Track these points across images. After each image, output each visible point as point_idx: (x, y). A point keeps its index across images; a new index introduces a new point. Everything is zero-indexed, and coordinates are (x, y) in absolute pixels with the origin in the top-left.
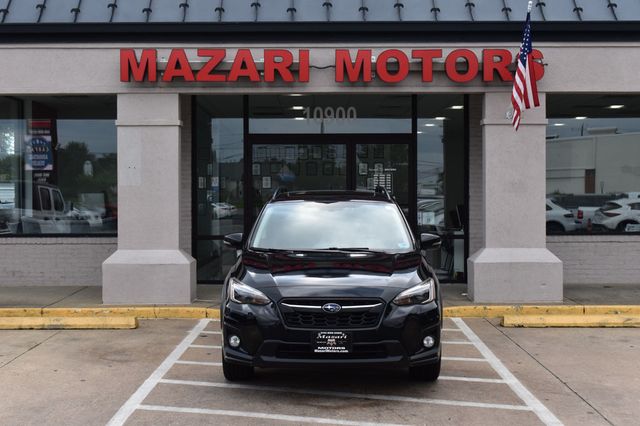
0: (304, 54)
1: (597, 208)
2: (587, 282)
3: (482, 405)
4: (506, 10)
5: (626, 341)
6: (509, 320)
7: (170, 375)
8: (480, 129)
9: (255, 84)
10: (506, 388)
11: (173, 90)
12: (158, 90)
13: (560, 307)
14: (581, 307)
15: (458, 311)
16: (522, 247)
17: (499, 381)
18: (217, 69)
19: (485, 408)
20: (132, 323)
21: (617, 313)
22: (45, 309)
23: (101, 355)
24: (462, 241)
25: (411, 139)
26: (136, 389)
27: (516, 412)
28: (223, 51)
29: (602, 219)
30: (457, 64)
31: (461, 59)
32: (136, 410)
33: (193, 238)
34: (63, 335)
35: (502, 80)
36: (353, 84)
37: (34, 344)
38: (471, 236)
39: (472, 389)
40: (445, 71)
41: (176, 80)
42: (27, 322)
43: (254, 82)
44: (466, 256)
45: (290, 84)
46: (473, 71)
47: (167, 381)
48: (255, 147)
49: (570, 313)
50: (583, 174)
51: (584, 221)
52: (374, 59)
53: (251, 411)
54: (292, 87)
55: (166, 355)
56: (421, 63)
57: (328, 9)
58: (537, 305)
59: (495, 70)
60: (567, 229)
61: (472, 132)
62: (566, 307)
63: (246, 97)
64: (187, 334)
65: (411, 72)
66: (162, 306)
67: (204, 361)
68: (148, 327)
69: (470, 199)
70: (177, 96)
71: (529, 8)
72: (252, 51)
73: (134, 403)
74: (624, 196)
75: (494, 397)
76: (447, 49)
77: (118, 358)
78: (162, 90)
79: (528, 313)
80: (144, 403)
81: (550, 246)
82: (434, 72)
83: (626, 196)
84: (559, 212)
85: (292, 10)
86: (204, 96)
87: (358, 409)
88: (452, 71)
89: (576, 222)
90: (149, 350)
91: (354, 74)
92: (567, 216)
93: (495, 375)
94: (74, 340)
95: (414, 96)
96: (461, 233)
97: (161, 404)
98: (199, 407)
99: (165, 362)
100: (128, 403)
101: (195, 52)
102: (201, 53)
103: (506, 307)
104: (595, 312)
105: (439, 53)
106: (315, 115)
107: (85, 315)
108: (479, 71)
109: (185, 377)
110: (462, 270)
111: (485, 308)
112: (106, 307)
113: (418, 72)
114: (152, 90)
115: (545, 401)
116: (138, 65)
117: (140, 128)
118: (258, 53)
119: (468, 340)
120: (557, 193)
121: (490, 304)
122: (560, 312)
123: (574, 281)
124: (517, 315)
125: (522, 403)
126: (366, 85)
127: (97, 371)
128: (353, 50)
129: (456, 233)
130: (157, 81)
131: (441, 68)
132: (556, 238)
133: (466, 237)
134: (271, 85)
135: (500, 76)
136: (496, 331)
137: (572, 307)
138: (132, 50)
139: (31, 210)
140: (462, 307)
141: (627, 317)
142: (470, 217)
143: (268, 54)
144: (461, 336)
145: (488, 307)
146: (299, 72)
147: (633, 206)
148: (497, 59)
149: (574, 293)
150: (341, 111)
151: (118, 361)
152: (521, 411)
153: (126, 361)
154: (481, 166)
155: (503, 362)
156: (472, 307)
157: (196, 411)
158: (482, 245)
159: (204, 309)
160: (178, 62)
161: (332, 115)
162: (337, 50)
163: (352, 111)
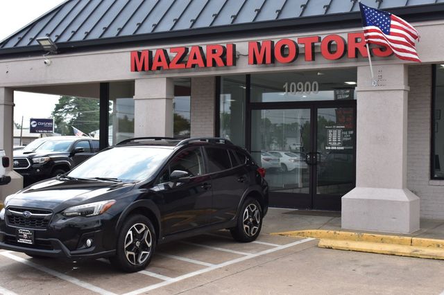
6: (323, 242)
11: (163, 76)
12: (155, 76)
13: (393, 237)
14: (410, 238)
15: (316, 233)
21: (439, 246)
28: (184, 48)
40: (321, 52)
56: (305, 47)
58: (377, 234)
59: (358, 49)
62: (398, 238)
65: (301, 54)
70: (165, 79)
78: (157, 76)
79: (367, 240)
91: (260, 58)
102: (172, 51)
103: (351, 233)
111: (335, 233)
116: (139, 61)
122: (392, 241)
135: (360, 53)
137: (403, 238)
138: (137, 52)
146: (227, 59)
150: (308, 85)
160: (160, 58)
161: (302, 88)
162: (250, 42)
163: (315, 85)
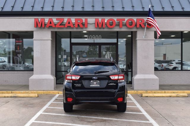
0: (86, 20)
1: (167, 64)
2: (165, 84)
3: (136, 121)
4: (143, 8)
5: (177, 101)
6: (144, 95)
7: (45, 111)
8: (136, 41)
9: (73, 28)
10: (143, 115)
11: (49, 30)
12: (45, 30)
13: (158, 91)
14: (164, 91)
15: (129, 92)
16: (148, 74)
17: (141, 113)
18: (62, 24)
19: (137, 122)
20: (37, 95)
21: (174, 93)
22: (12, 91)
23: (26, 105)
24: (131, 72)
25: (116, 44)
26: (34, 116)
27: (146, 123)
28: (63, 19)
29: (169, 67)
30: (129, 23)
31: (130, 22)
32: (33, 122)
33: (56, 72)
34: (17, 99)
35: (142, 27)
36: (100, 28)
37: (7, 102)
38: (133, 71)
39: (133, 116)
40: (126, 25)
41: (50, 27)
42: (7, 95)
43: (72, 28)
44: (132, 76)
45: (82, 28)
46: (134, 24)
47: (43, 113)
48: (73, 46)
49: (161, 93)
50: (163, 55)
51: (164, 67)
52: (106, 21)
53: (67, 123)
54: (83, 29)
55: (45, 105)
56: (119, 22)
57: (93, 7)
58: (152, 91)
59: (140, 25)
60: (159, 69)
61: (133, 42)
62: (160, 91)
63: (70, 32)
64: (52, 99)
65: (116, 25)
66: (46, 91)
67: (55, 107)
68: (41, 97)
69: (133, 61)
70: (50, 32)
71: (150, 7)
72: (71, 19)
73: (33, 120)
74: (174, 61)
75: (140, 118)
76: (126, 19)
77: (31, 106)
78: (46, 30)
79: (149, 93)
80: (36, 120)
81: (155, 74)
82: (123, 25)
83: (175, 61)
84: (157, 65)
85: (83, 8)
86: (59, 32)
87: (99, 122)
88: (128, 25)
89: (162, 68)
90: (40, 104)
91: (100, 26)
92: (159, 66)
93: (140, 112)
94: (19, 100)
95: (117, 32)
96: (131, 70)
97: (40, 121)
98: (52, 122)
99: (44, 107)
100: (31, 120)
101: (56, 19)
102: (57, 19)
103: (143, 91)
104: (168, 93)
105: (124, 20)
106: (90, 37)
107: (24, 93)
108: (135, 25)
109: (49, 112)
110: (131, 81)
111: (137, 91)
112: (30, 91)
113: (118, 25)
114: (43, 30)
115: (155, 120)
116: (39, 23)
117: (40, 41)
118: (73, 20)
119: (132, 101)
120: (156, 60)
121: (138, 90)
122: (158, 93)
123: (162, 84)
124: (146, 93)
125: (148, 120)
126: (104, 28)
127: (24, 110)
128: (100, 19)
129: (129, 70)
130: (45, 27)
131: (125, 24)
132: (157, 72)
133: (132, 71)
134: (77, 28)
135: (141, 26)
136: (140, 98)
137: (161, 91)
138: (38, 19)
139: (12, 64)
140: (131, 91)
141: (177, 94)
142: (133, 66)
143: (76, 20)
144: (130, 99)
145: (138, 91)
146: (85, 25)
147: (177, 63)
148: (140, 21)
149: (162, 87)
150: (97, 37)
151: (30, 107)
152: (148, 123)
153: (33, 107)
154: (136, 52)
155: (142, 107)
156: (133, 91)
157: (51, 123)
158: (136, 74)
159: (57, 92)
160: (51, 22)
161: (95, 37)
162: (95, 19)
163: (100, 36)
